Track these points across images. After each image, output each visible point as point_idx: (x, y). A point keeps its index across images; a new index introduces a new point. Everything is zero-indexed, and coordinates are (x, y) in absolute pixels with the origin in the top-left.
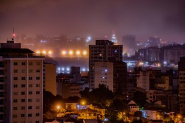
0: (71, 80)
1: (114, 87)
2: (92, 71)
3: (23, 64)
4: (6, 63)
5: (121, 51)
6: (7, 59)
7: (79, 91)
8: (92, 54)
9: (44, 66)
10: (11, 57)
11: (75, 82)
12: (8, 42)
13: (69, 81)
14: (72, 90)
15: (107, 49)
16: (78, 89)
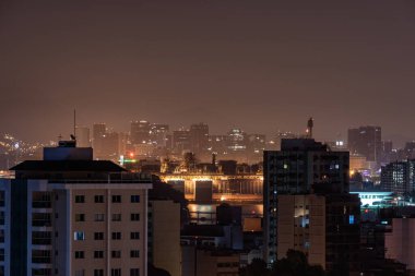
0: (217, 241)
1: (327, 259)
2: (272, 219)
3: (99, 199)
4: (57, 198)
5: (346, 167)
6: (58, 186)
7: (236, 269)
8: (272, 175)
9: (150, 205)
10: (69, 183)
11: (229, 246)
12: (61, 143)
13: (213, 244)
14: (220, 265)
15: (311, 163)
16: (236, 265)
